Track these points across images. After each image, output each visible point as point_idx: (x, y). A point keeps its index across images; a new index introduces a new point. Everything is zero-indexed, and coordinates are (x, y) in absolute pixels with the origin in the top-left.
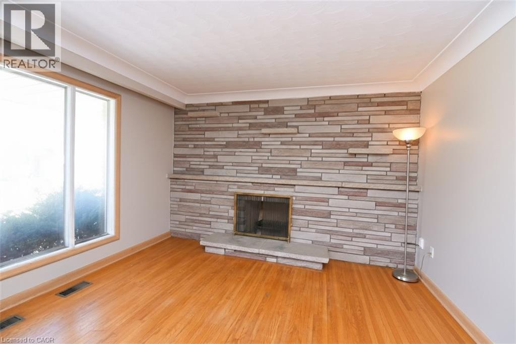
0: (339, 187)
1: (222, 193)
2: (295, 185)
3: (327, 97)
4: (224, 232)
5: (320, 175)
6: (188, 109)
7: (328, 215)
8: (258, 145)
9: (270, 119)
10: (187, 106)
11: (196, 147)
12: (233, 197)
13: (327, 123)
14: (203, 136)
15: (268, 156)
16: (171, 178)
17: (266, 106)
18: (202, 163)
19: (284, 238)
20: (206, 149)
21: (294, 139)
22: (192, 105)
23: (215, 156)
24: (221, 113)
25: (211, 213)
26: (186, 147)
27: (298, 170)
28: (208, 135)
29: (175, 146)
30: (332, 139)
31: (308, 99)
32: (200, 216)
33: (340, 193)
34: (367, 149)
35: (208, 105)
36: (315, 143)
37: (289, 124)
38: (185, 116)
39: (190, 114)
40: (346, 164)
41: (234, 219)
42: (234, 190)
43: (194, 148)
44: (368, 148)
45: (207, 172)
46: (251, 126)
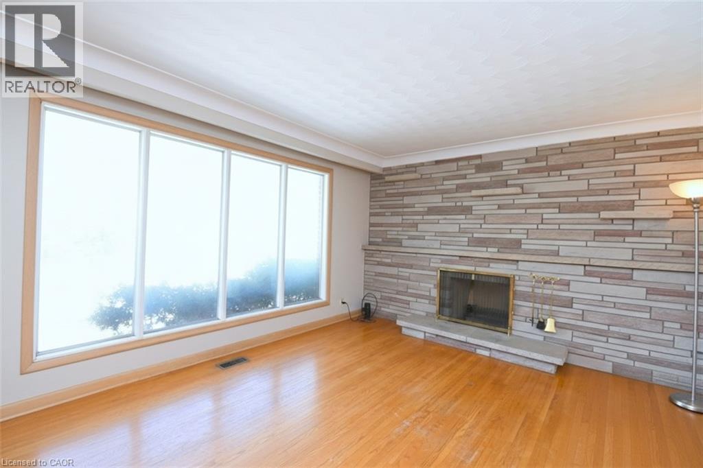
0: (585, 266)
1: (423, 268)
2: (518, 261)
3: (565, 143)
4: (424, 314)
5: (556, 248)
6: (385, 173)
7: (569, 303)
8: (467, 210)
9: (484, 177)
10: (385, 169)
11: (393, 214)
12: (435, 273)
13: (566, 178)
14: (401, 202)
15: (481, 224)
16: (365, 250)
17: (478, 162)
18: (400, 233)
19: (503, 330)
20: (404, 217)
21: (516, 202)
22: (390, 169)
23: (415, 225)
24: (422, 175)
25: (409, 291)
26: (383, 215)
27: (523, 241)
28: (407, 200)
29: (371, 215)
30: (574, 199)
31: (537, 148)
32: (397, 294)
33: (587, 274)
34: (632, 212)
35: (407, 166)
36: (548, 206)
37: (509, 182)
38: (383, 181)
39: (388, 178)
40: (597, 234)
41: (437, 300)
42: (436, 265)
43: (391, 215)
44: (633, 210)
45: (405, 243)
46: (459, 188)
